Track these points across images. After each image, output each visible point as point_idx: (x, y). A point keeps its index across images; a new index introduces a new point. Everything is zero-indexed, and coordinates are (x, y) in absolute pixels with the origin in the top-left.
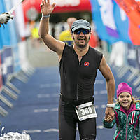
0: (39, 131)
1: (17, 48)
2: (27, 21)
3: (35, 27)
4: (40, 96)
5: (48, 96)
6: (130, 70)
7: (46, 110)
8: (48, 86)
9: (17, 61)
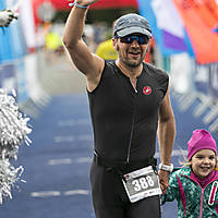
0: (57, 193)
1: (23, 65)
2: (39, 22)
3: (50, 32)
4: (58, 139)
5: (70, 139)
6: (198, 99)
7: (68, 161)
8: (70, 123)
9: (23, 84)
